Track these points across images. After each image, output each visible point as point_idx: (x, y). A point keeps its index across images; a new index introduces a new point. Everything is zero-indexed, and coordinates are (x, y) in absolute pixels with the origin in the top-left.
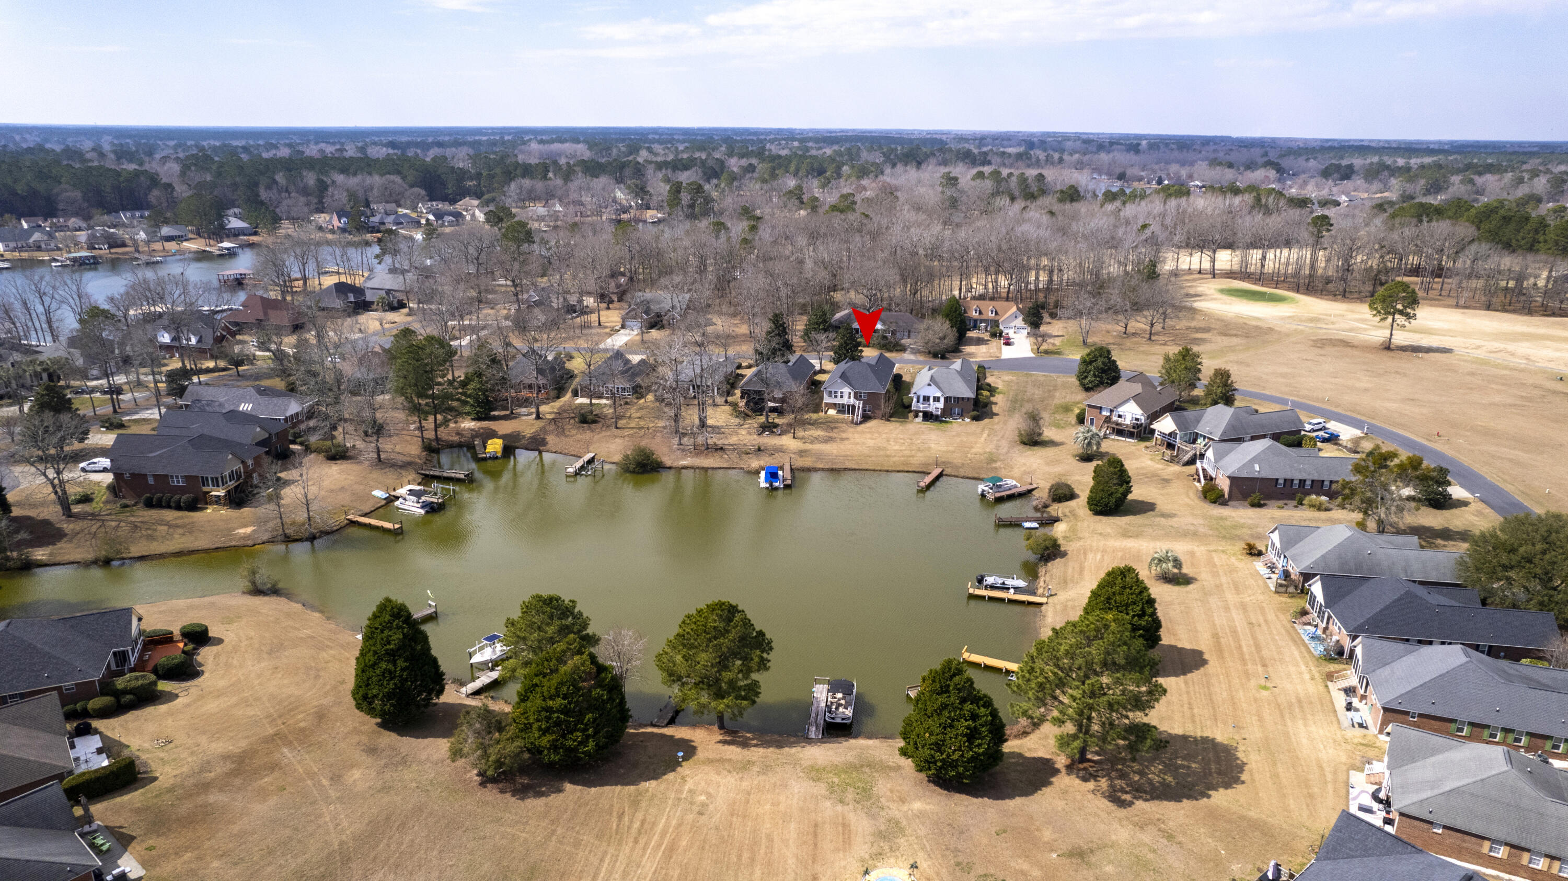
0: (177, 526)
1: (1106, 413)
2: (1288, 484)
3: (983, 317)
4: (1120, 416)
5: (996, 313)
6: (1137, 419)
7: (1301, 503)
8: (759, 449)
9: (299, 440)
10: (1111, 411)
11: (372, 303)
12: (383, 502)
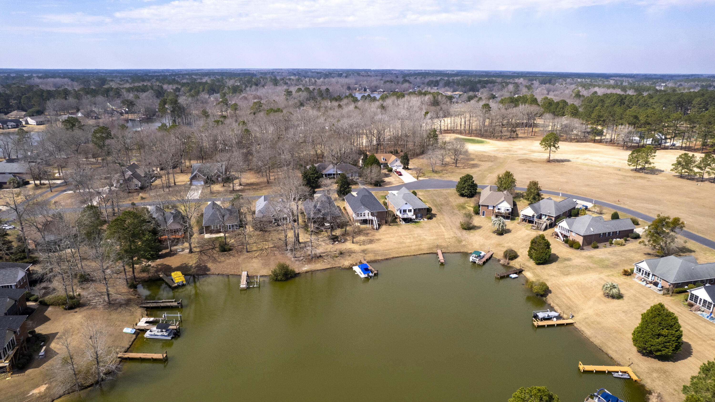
1: (492, 208)
2: (604, 235)
4: (499, 209)
5: (385, 160)
6: (508, 210)
7: (611, 244)
8: (341, 253)
9: (32, 298)
10: (494, 207)
11: (5, 183)
12: (134, 336)
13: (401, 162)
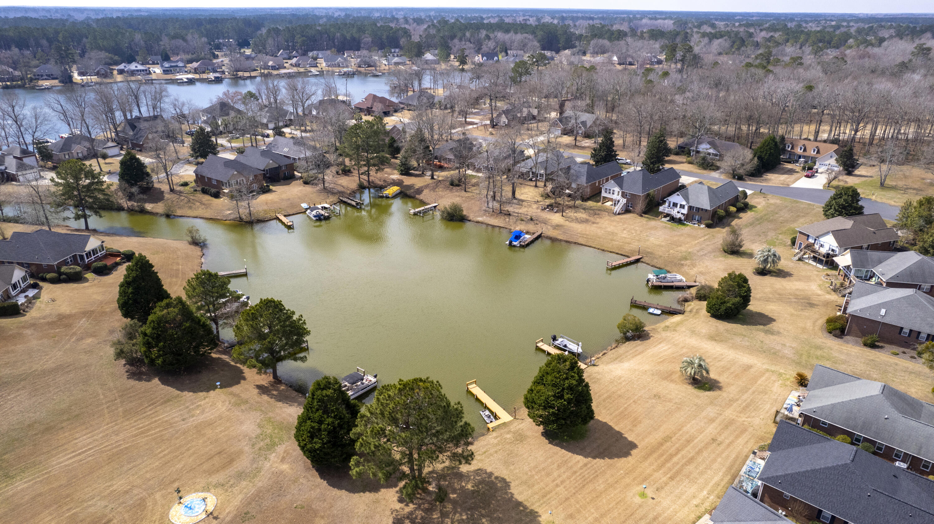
0: (204, 204)
1: (811, 241)
2: (914, 335)
3: (806, 154)
5: (818, 152)
6: (833, 250)
7: (919, 355)
8: (532, 219)
10: (815, 240)
12: (304, 211)
13: (836, 160)
